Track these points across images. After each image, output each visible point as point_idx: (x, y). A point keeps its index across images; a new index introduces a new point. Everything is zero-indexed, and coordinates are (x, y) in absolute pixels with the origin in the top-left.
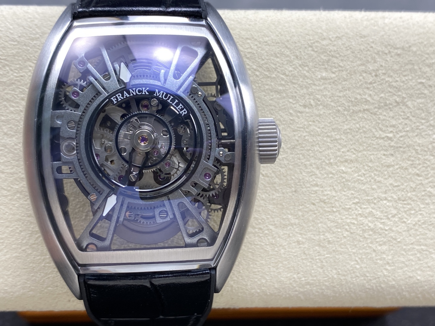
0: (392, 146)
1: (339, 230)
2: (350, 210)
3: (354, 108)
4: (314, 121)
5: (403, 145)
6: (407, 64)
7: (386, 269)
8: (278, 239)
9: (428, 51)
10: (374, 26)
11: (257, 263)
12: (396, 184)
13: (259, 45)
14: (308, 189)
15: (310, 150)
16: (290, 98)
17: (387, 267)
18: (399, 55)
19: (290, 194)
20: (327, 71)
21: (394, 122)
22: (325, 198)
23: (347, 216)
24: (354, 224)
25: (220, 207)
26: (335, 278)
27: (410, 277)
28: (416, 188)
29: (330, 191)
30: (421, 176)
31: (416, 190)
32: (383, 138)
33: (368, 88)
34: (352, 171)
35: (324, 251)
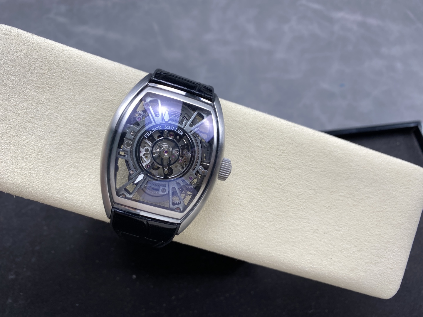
0: (280, 188)
1: (243, 221)
2: (251, 213)
3: (268, 165)
4: (247, 165)
5: (285, 189)
6: (299, 152)
7: (259, 246)
8: (213, 216)
9: (310, 149)
10: (289, 129)
11: (200, 225)
12: (277, 207)
13: (233, 121)
14: (235, 196)
15: (241, 178)
16: (240, 151)
17: (260, 245)
18: (297, 146)
19: (226, 196)
20: (260, 143)
21: (284, 177)
22: (242, 203)
23: (249, 215)
24: (251, 220)
25: (191, 193)
26: (234, 243)
27: (269, 253)
28: (285, 211)
29: (245, 200)
30: (289, 207)
31: (285, 212)
32: (277, 183)
33: (277, 157)
34: (258, 194)
35: (233, 228)
